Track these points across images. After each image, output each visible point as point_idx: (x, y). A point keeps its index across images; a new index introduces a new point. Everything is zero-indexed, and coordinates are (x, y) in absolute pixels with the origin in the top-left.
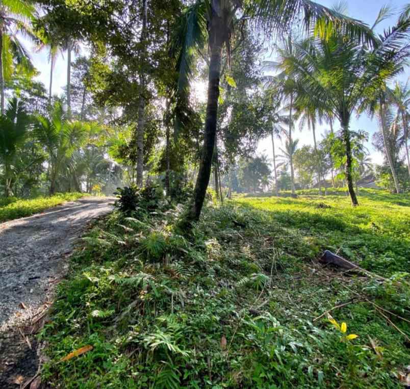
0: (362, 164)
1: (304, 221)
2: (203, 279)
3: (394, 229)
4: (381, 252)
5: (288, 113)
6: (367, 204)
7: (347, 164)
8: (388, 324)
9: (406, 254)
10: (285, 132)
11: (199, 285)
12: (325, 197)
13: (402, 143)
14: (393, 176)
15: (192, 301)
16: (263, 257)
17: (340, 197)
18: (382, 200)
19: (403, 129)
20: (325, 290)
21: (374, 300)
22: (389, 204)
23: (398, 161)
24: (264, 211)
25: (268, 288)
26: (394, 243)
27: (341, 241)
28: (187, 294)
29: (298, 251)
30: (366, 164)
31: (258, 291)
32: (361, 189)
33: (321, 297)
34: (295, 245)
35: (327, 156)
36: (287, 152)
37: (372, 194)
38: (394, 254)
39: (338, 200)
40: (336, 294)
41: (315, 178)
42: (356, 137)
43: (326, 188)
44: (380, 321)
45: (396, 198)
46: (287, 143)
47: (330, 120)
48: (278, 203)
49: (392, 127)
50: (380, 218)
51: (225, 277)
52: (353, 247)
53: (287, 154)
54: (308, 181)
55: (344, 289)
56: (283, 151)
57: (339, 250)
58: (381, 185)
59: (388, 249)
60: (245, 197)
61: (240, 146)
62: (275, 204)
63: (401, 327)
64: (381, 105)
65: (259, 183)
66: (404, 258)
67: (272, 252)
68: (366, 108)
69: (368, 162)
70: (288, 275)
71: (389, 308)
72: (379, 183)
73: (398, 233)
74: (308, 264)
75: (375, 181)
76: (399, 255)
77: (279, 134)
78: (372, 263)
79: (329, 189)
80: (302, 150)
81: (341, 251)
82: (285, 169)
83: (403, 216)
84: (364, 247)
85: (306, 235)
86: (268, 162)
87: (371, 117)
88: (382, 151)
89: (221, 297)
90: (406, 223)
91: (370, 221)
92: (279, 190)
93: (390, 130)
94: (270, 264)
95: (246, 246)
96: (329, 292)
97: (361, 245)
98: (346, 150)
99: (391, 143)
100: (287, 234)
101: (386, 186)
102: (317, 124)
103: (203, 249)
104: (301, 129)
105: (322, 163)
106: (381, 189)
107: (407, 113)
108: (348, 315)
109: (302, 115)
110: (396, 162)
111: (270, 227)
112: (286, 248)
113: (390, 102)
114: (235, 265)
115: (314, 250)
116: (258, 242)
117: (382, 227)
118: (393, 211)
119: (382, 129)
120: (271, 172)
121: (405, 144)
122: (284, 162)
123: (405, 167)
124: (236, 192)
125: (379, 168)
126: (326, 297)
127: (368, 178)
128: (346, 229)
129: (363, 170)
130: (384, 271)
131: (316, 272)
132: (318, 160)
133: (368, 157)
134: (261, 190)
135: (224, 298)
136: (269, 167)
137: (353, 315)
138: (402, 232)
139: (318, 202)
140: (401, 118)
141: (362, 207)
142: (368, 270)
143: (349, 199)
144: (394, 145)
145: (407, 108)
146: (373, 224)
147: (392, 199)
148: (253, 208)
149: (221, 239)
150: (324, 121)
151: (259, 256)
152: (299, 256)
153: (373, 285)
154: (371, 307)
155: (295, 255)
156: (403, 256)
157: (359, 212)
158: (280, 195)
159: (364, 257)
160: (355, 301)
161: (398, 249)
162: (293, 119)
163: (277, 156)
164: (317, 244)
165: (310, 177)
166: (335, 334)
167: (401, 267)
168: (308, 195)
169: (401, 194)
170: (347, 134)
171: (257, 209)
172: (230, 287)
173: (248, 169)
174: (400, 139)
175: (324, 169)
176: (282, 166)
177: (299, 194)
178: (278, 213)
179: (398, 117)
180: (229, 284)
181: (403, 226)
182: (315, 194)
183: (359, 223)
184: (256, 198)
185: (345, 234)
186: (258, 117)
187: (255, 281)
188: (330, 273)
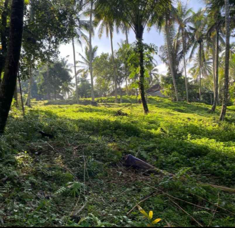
0: (150, 74)
1: (107, 128)
2: (20, 194)
3: (177, 132)
4: (168, 153)
5: (88, 19)
6: (155, 111)
7: (139, 75)
8: (178, 209)
9: (186, 153)
10: (85, 38)
11: (15, 200)
12: (121, 104)
13: (181, 57)
14: (174, 85)
15: (13, 217)
16: (76, 165)
17: (133, 104)
18: (166, 107)
19: (182, 45)
20: (131, 189)
21: (167, 192)
22: (171, 111)
23: (178, 72)
24: (69, 119)
25: (83, 193)
26: (177, 144)
27: (138, 146)
28: (5, 211)
29: (104, 157)
30: (154, 74)
31: (75, 198)
32: (149, 97)
33: (129, 195)
34: (102, 151)
35: (122, 65)
36: (86, 59)
37: (158, 102)
38: (178, 154)
39: (132, 107)
40: (139, 191)
41: (111, 85)
42: (148, 50)
43: (121, 96)
44: (172, 207)
45: (175, 106)
46: (86, 49)
47: (126, 30)
48: (81, 111)
49: (174, 42)
50: (166, 124)
51: (40, 189)
52: (148, 150)
53: (86, 61)
54: (106, 89)
55: (145, 186)
56: (83, 57)
57: (137, 153)
58: (165, 94)
59: (173, 150)
60: (45, 104)
61: (41, 49)
62: (78, 112)
63: (187, 210)
64: (167, 21)
65: (60, 89)
66: (184, 156)
67: (82, 160)
68: (155, 22)
69: (155, 72)
70: (99, 180)
71: (178, 197)
72: (163, 91)
73: (180, 136)
74: (114, 168)
75: (161, 90)
76: (182, 154)
77: (79, 39)
78: (163, 162)
79: (123, 96)
80: (101, 58)
81: (139, 154)
82: (85, 76)
83: (181, 121)
84: (156, 149)
85: (110, 142)
86: (69, 68)
87: (158, 31)
88: (166, 63)
89: (41, 209)
90: (185, 128)
91: (159, 126)
92: (79, 97)
93: (173, 45)
94: (82, 171)
95: (58, 157)
96: (134, 190)
97: (154, 148)
98: (139, 61)
99: (173, 56)
100: (93, 141)
101: (168, 94)
102: (114, 33)
103: (14, 163)
104: (100, 36)
105: (118, 72)
106: (165, 98)
107: (186, 31)
108: (150, 206)
109: (101, 22)
110: (176, 73)
111: (78, 135)
112: (95, 155)
113: (174, 19)
114: (49, 177)
115: (118, 155)
116: (68, 151)
117: (168, 132)
118: (174, 117)
119: (167, 43)
120: (71, 79)
121: (183, 58)
122: (84, 69)
123: (183, 78)
124: (35, 99)
125: (163, 78)
126: (132, 195)
127: (154, 87)
128: (141, 135)
129: (151, 80)
130: (171, 168)
131: (122, 174)
132: (114, 69)
133: (155, 68)
134: (62, 98)
135: (45, 209)
136: (70, 73)
137: (153, 206)
138: (183, 135)
139: (116, 109)
140: (181, 34)
141: (152, 114)
142: (161, 168)
143: (141, 106)
144: (175, 58)
145: (185, 26)
146: (162, 129)
147: (173, 106)
148: (57, 117)
149: (31, 151)
150: (120, 31)
151: (71, 165)
152: (106, 161)
153: (166, 180)
154: (166, 197)
155: (103, 161)
156: (184, 155)
157: (150, 119)
158: (81, 103)
159: (157, 158)
160: (154, 194)
161: (181, 149)
162: (93, 25)
163: (77, 62)
164: (119, 150)
165: (107, 84)
166: (142, 223)
167: (183, 164)
168: (105, 102)
169: (180, 102)
170: (141, 46)
171: (61, 118)
172: (48, 198)
173: (48, 74)
174: (180, 53)
175: (119, 77)
176: (82, 73)
177: (98, 101)
178: (81, 121)
179: (179, 34)
180: (46, 195)
181: (183, 130)
182: (112, 102)
183: (151, 129)
184: (57, 106)
185: (140, 139)
186: (60, 20)
187: (72, 189)
188: (132, 174)
